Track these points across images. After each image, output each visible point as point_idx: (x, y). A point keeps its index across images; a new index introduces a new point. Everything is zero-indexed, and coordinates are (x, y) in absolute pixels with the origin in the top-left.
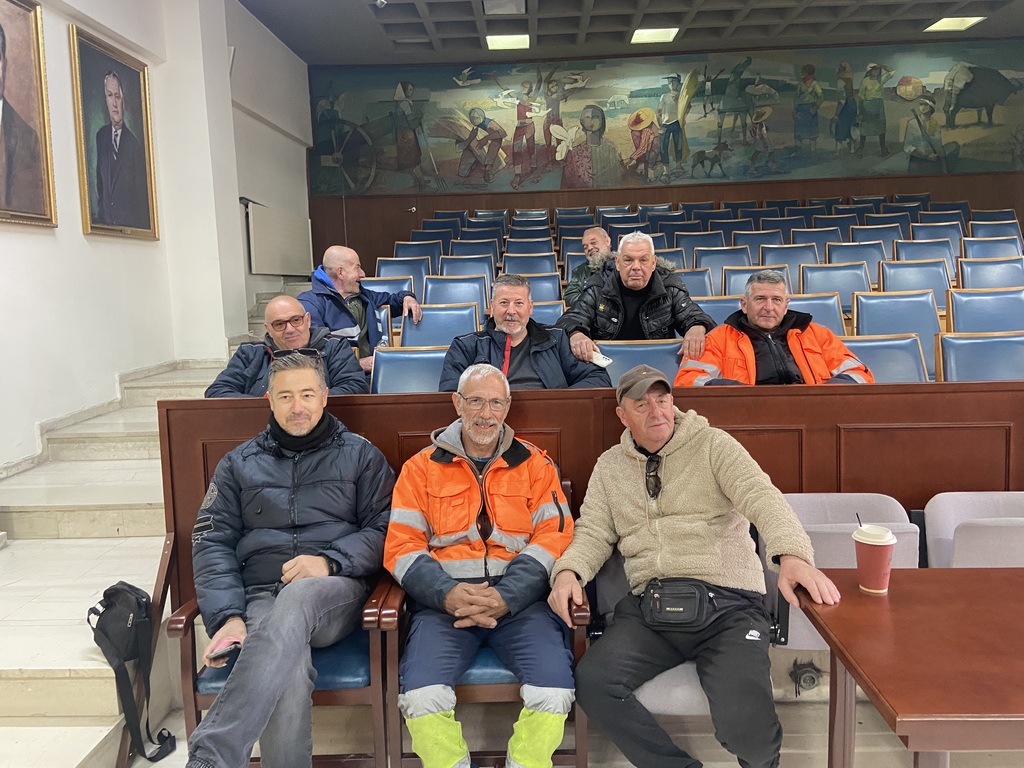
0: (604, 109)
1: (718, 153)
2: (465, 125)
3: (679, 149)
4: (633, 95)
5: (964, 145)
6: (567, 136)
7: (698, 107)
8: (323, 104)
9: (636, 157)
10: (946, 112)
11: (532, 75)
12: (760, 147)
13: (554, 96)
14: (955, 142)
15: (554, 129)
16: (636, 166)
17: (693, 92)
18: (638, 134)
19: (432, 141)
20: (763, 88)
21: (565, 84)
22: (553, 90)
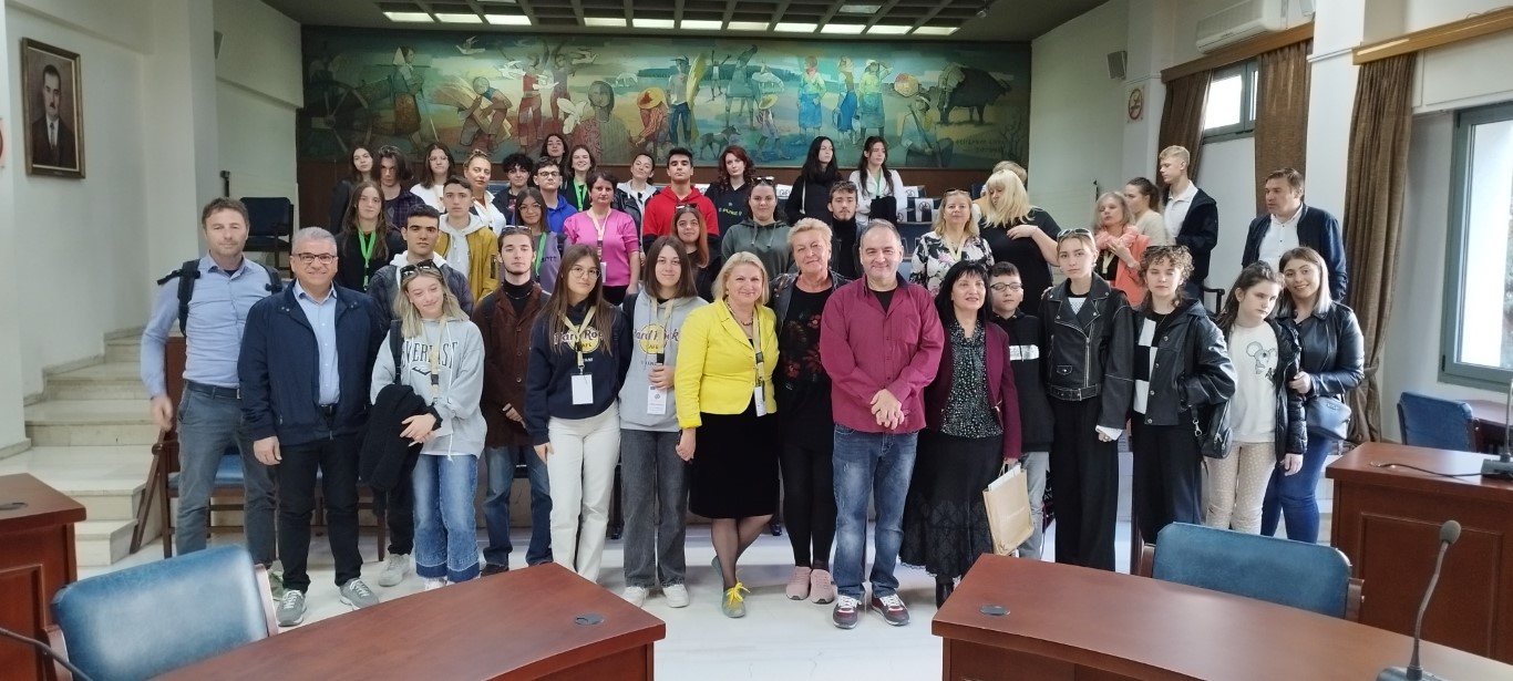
0: (613, 86)
1: (726, 136)
2: (468, 93)
3: (688, 129)
4: (642, 74)
5: (957, 142)
6: (575, 111)
7: (706, 90)
8: (317, 65)
9: (645, 135)
10: (941, 110)
11: (538, 48)
12: (766, 133)
13: (562, 70)
14: (948, 139)
15: (562, 102)
16: (645, 144)
17: (701, 75)
18: (647, 112)
19: (433, 108)
20: (769, 77)
21: (572, 59)
22: (561, 64)
